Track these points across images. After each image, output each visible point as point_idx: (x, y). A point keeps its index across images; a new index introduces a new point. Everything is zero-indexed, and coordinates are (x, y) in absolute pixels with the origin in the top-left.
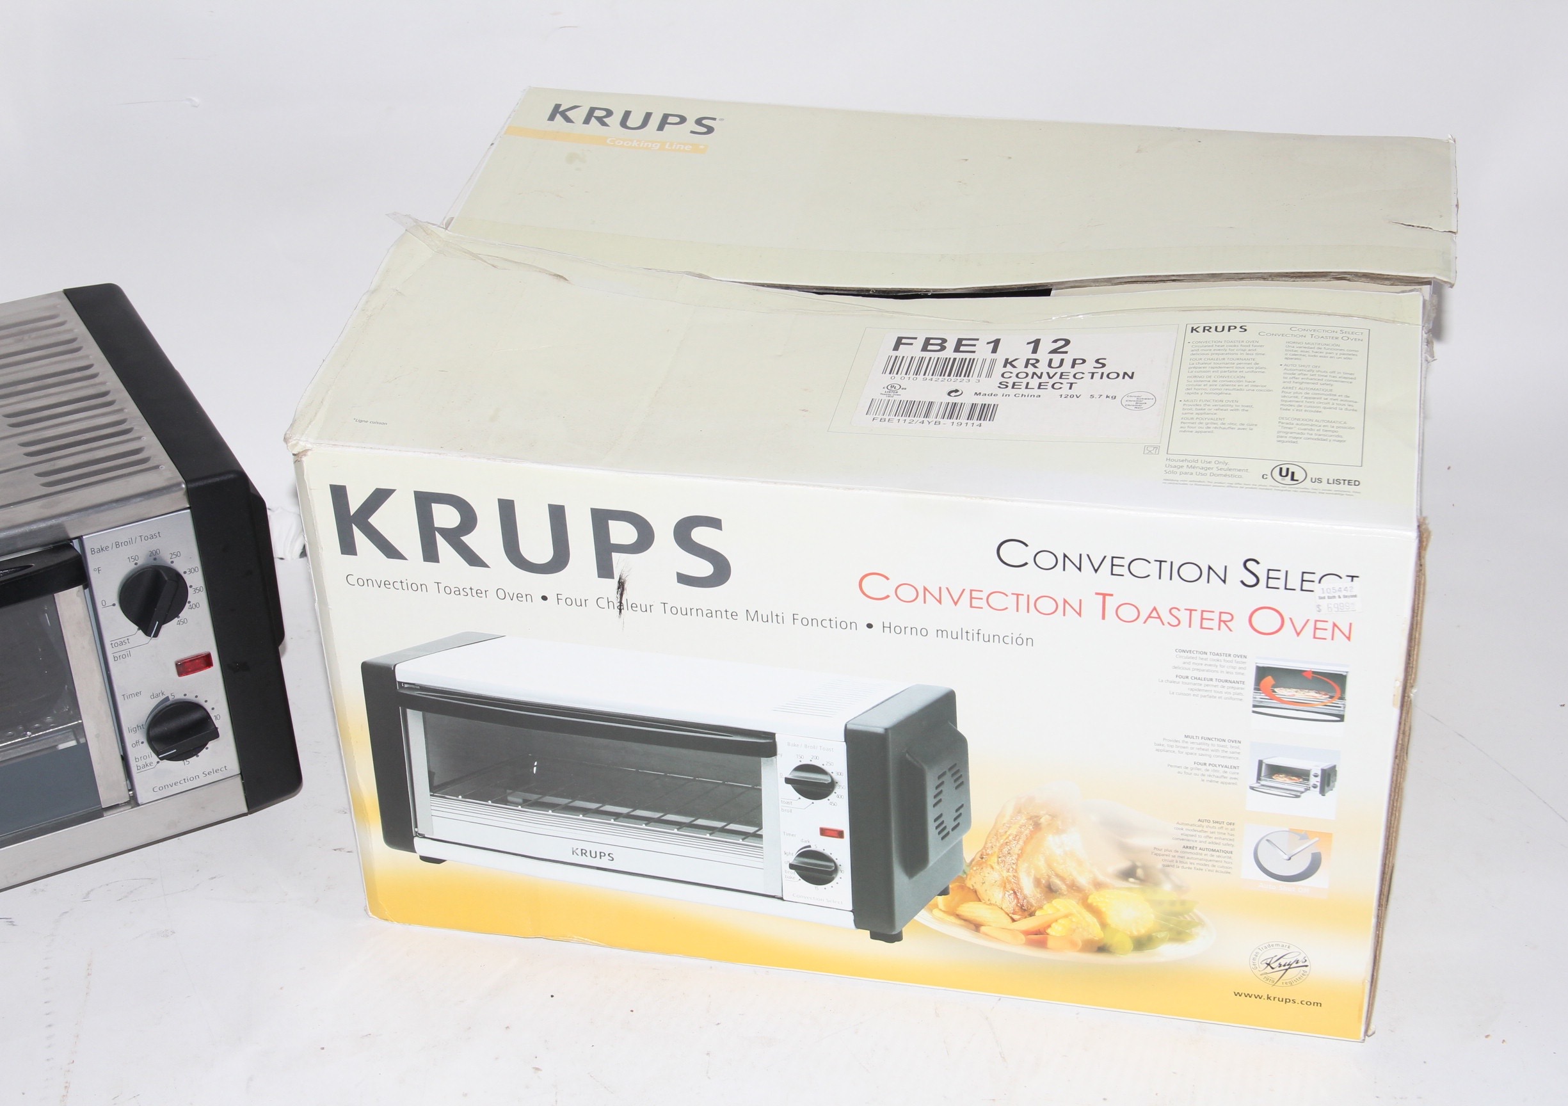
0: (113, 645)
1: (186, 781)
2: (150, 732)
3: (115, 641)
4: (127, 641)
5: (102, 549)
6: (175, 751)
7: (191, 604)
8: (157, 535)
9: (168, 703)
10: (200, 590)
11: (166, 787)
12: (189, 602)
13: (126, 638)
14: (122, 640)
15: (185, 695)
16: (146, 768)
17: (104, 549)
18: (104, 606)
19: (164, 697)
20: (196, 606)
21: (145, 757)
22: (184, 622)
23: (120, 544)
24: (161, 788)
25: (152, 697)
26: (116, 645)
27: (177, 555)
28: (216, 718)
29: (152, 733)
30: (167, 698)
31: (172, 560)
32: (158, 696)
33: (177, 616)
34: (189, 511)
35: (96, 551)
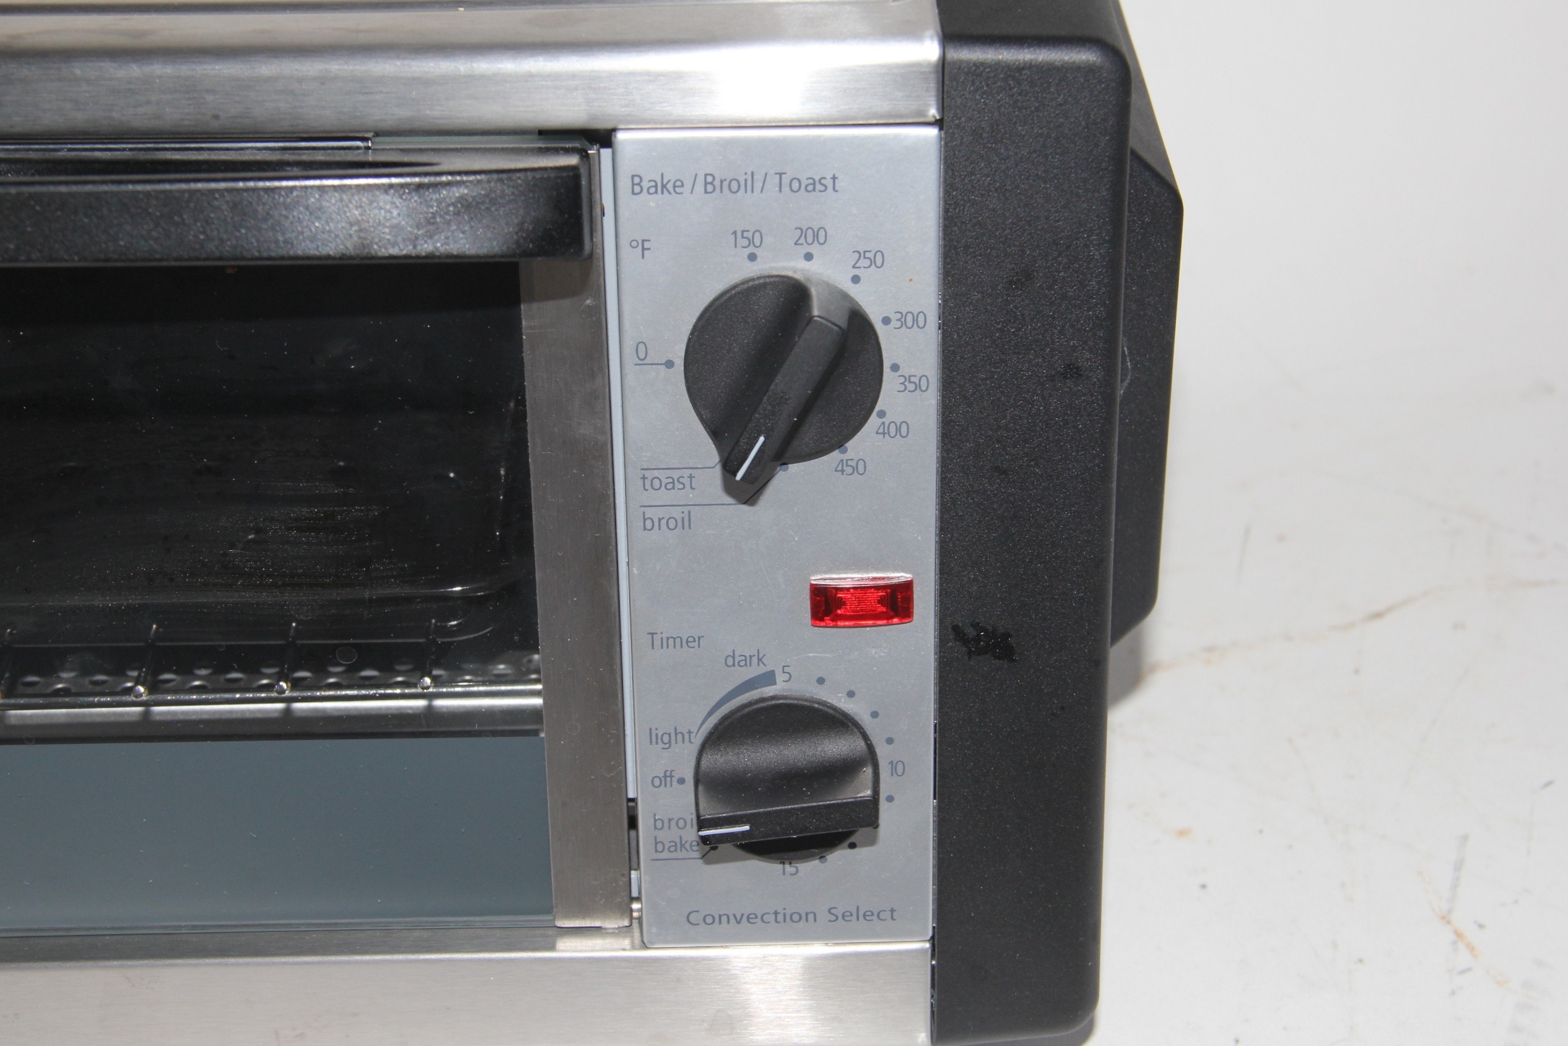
0: (648, 483)
1: (780, 917)
2: (704, 763)
3: (656, 473)
4: (686, 481)
5: (664, 186)
6: (747, 828)
7: (887, 420)
8: (829, 182)
9: (768, 691)
10: (918, 387)
11: (724, 919)
12: (882, 414)
13: (687, 473)
14: (676, 474)
15: (821, 681)
16: (679, 854)
17: (670, 186)
18: (642, 362)
19: (762, 670)
20: (898, 430)
21: (681, 824)
22: (855, 469)
23: (717, 183)
24: (709, 920)
25: (730, 661)
26: (656, 483)
27: (873, 262)
28: (893, 766)
29: (708, 761)
30: (769, 678)
31: (856, 272)
32: (747, 661)
33: (839, 444)
34: (933, 132)
35: (645, 185)
